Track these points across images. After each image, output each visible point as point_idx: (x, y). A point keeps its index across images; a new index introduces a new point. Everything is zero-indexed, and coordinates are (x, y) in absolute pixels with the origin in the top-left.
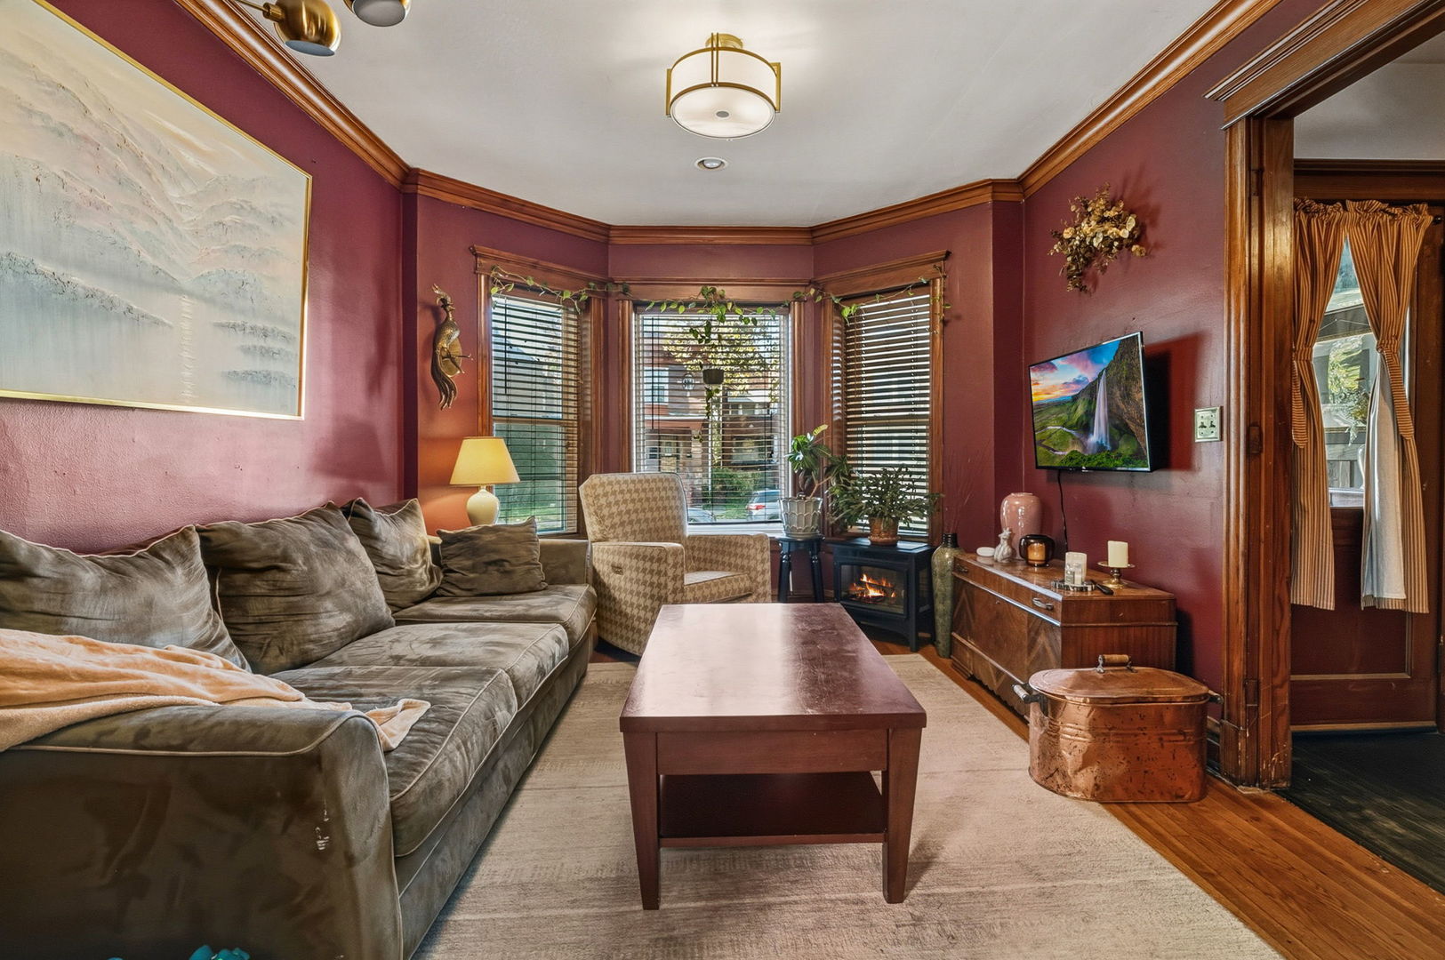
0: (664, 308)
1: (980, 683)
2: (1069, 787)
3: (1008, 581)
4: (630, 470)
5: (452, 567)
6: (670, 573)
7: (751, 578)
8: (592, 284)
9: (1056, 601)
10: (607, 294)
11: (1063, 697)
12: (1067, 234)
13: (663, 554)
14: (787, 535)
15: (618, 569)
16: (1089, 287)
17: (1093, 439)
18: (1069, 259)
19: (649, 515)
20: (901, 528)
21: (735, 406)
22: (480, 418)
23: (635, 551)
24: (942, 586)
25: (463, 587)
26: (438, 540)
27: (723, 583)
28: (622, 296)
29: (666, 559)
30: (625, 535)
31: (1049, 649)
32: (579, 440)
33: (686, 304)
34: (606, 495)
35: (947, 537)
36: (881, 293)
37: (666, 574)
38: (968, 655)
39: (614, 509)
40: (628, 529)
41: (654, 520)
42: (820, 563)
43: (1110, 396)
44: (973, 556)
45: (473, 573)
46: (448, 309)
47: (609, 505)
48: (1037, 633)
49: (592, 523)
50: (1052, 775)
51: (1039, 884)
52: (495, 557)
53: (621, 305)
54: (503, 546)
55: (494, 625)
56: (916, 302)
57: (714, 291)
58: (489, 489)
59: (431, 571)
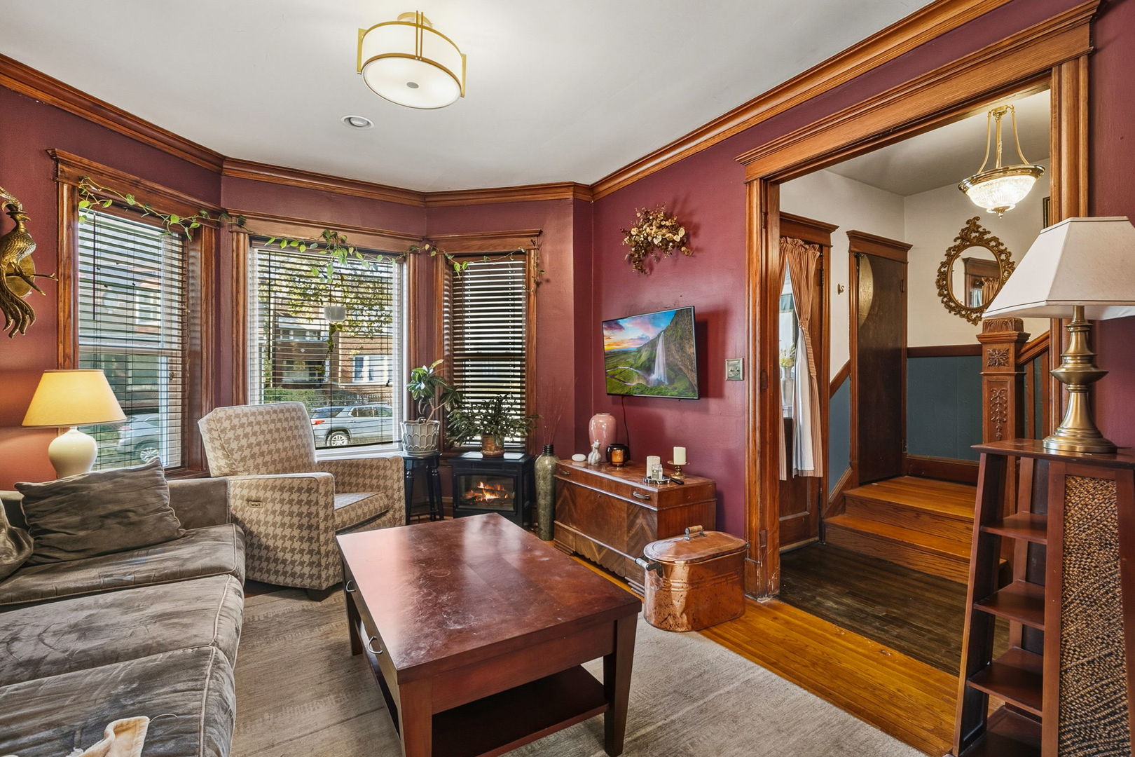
0: (284, 245)
1: (583, 557)
2: (677, 625)
3: (609, 480)
4: (245, 403)
5: (48, 527)
6: (322, 502)
7: (387, 496)
8: (204, 212)
9: (653, 492)
10: (219, 225)
11: (673, 562)
12: (634, 231)
13: (314, 485)
14: (409, 454)
15: (256, 502)
16: (647, 270)
17: (654, 377)
18: (633, 249)
19: (280, 445)
20: (507, 442)
21: (286, 332)
22: (61, 347)
23: (278, 483)
24: (543, 486)
25: (70, 549)
26: (17, 495)
27: (366, 504)
28: (235, 228)
29: (318, 488)
30: (257, 467)
31: (646, 527)
32: (184, 370)
33: (308, 244)
34: (233, 428)
35: (546, 448)
36: (488, 255)
37: (317, 503)
38: (571, 537)
39: (244, 442)
40: (259, 460)
41: (285, 449)
42: (439, 475)
43: (667, 350)
44: (569, 461)
45: (82, 530)
46: (18, 217)
47: (237, 438)
48: (636, 517)
49: (216, 458)
50: (666, 619)
51: (696, 705)
52: (117, 508)
53: (235, 237)
54: (122, 495)
55: (149, 590)
56: (513, 266)
57: (335, 235)
58: (80, 428)
59: (13, 535)
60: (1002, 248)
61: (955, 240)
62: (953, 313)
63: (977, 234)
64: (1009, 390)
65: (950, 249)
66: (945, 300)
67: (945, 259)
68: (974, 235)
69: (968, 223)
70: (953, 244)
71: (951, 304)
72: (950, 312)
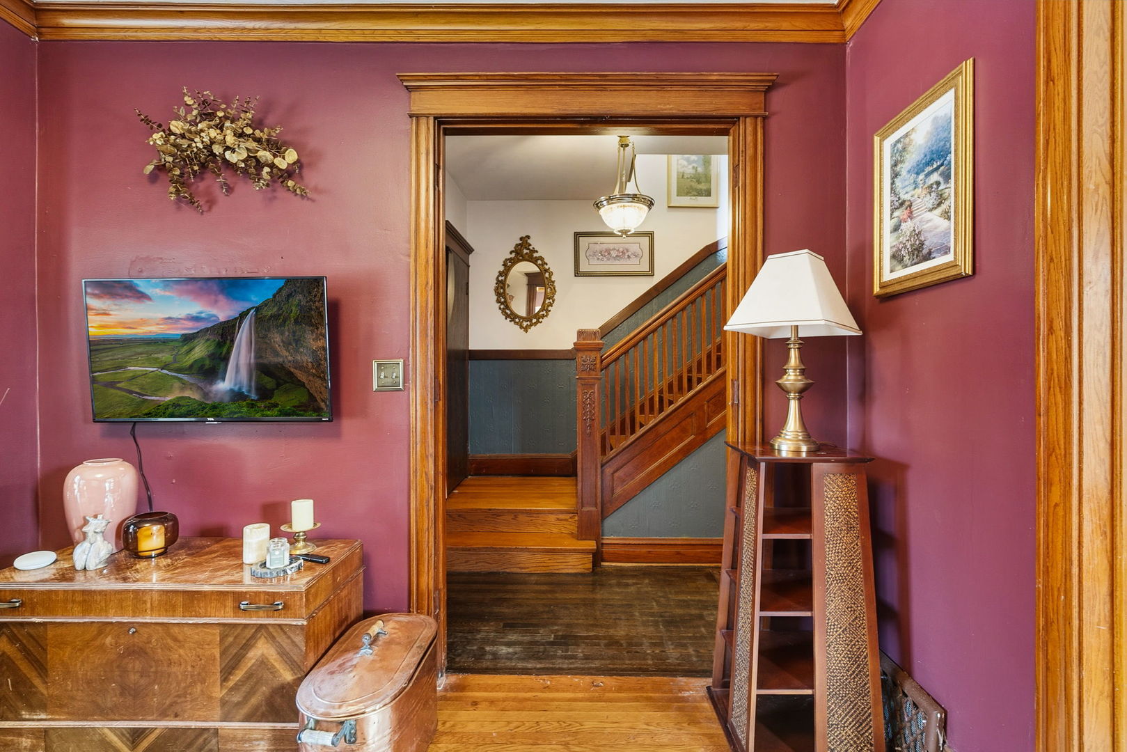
9: (294, 594)
12: (177, 127)
16: (202, 202)
31: (275, 658)
43: (260, 340)
48: (247, 646)
60: (547, 267)
61: (511, 253)
62: (509, 319)
63: (528, 251)
64: (596, 392)
65: (506, 260)
66: (502, 307)
67: (502, 268)
68: (525, 251)
69: (521, 239)
70: (509, 256)
71: (507, 311)
72: (506, 319)
